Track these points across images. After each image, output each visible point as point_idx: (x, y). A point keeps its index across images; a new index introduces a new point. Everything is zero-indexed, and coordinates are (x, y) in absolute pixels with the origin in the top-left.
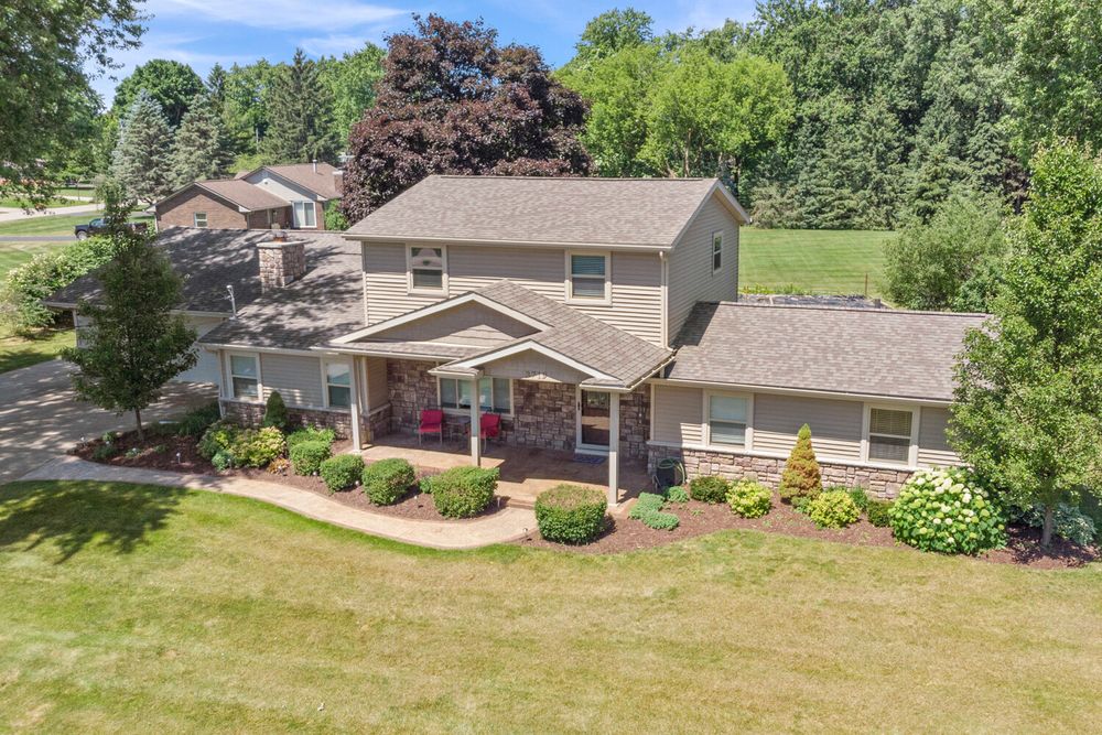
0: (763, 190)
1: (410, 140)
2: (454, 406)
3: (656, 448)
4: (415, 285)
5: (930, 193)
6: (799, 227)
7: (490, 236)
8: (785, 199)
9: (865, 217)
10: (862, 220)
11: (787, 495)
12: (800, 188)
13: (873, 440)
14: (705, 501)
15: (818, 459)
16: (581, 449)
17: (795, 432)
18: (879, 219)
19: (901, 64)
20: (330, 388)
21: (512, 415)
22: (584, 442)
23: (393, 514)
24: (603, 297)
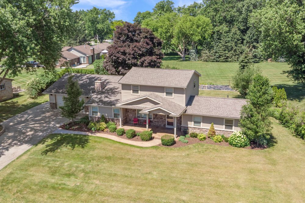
0: (204, 51)
1: (122, 52)
2: (140, 117)
3: (183, 127)
4: (133, 93)
5: (244, 61)
6: (214, 62)
7: (149, 84)
8: (210, 54)
9: (231, 59)
10: (231, 60)
11: (209, 136)
12: (214, 51)
13: (226, 125)
14: (193, 137)
15: (215, 129)
16: (167, 126)
17: (211, 124)
18: (235, 59)
19: (241, 17)
20: (114, 114)
21: (152, 119)
22: (168, 125)
23: (132, 140)
24: (172, 96)
